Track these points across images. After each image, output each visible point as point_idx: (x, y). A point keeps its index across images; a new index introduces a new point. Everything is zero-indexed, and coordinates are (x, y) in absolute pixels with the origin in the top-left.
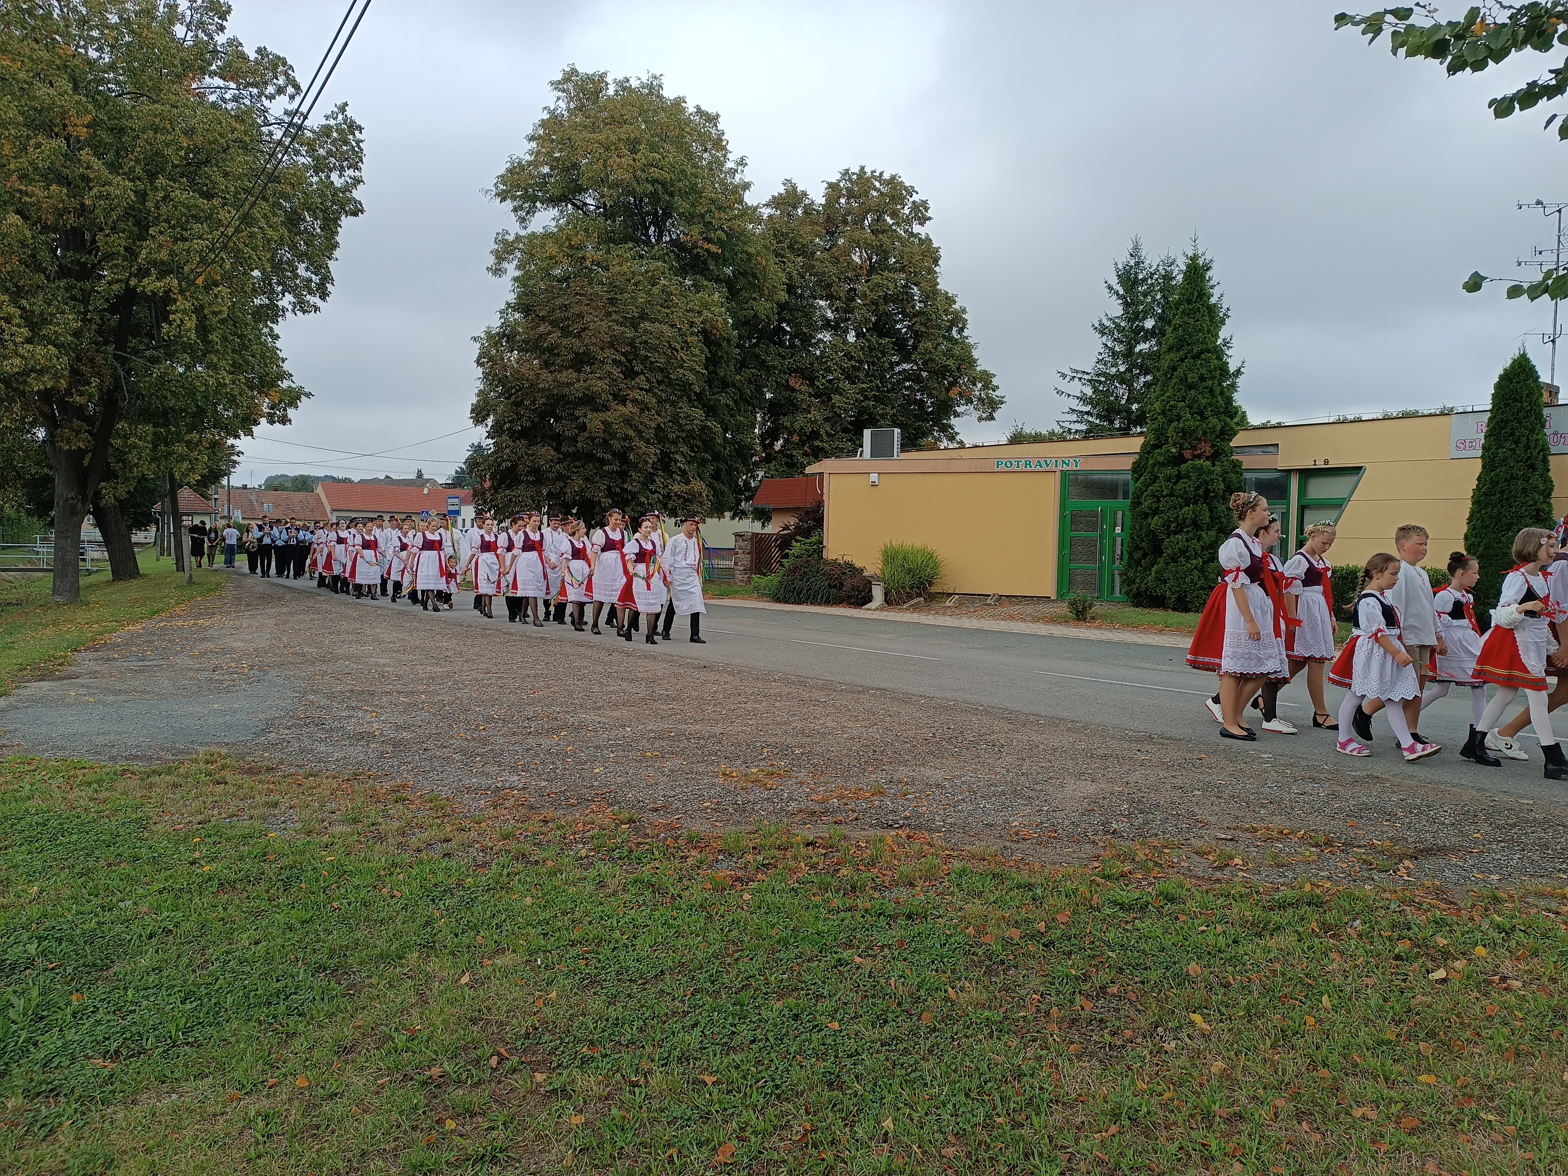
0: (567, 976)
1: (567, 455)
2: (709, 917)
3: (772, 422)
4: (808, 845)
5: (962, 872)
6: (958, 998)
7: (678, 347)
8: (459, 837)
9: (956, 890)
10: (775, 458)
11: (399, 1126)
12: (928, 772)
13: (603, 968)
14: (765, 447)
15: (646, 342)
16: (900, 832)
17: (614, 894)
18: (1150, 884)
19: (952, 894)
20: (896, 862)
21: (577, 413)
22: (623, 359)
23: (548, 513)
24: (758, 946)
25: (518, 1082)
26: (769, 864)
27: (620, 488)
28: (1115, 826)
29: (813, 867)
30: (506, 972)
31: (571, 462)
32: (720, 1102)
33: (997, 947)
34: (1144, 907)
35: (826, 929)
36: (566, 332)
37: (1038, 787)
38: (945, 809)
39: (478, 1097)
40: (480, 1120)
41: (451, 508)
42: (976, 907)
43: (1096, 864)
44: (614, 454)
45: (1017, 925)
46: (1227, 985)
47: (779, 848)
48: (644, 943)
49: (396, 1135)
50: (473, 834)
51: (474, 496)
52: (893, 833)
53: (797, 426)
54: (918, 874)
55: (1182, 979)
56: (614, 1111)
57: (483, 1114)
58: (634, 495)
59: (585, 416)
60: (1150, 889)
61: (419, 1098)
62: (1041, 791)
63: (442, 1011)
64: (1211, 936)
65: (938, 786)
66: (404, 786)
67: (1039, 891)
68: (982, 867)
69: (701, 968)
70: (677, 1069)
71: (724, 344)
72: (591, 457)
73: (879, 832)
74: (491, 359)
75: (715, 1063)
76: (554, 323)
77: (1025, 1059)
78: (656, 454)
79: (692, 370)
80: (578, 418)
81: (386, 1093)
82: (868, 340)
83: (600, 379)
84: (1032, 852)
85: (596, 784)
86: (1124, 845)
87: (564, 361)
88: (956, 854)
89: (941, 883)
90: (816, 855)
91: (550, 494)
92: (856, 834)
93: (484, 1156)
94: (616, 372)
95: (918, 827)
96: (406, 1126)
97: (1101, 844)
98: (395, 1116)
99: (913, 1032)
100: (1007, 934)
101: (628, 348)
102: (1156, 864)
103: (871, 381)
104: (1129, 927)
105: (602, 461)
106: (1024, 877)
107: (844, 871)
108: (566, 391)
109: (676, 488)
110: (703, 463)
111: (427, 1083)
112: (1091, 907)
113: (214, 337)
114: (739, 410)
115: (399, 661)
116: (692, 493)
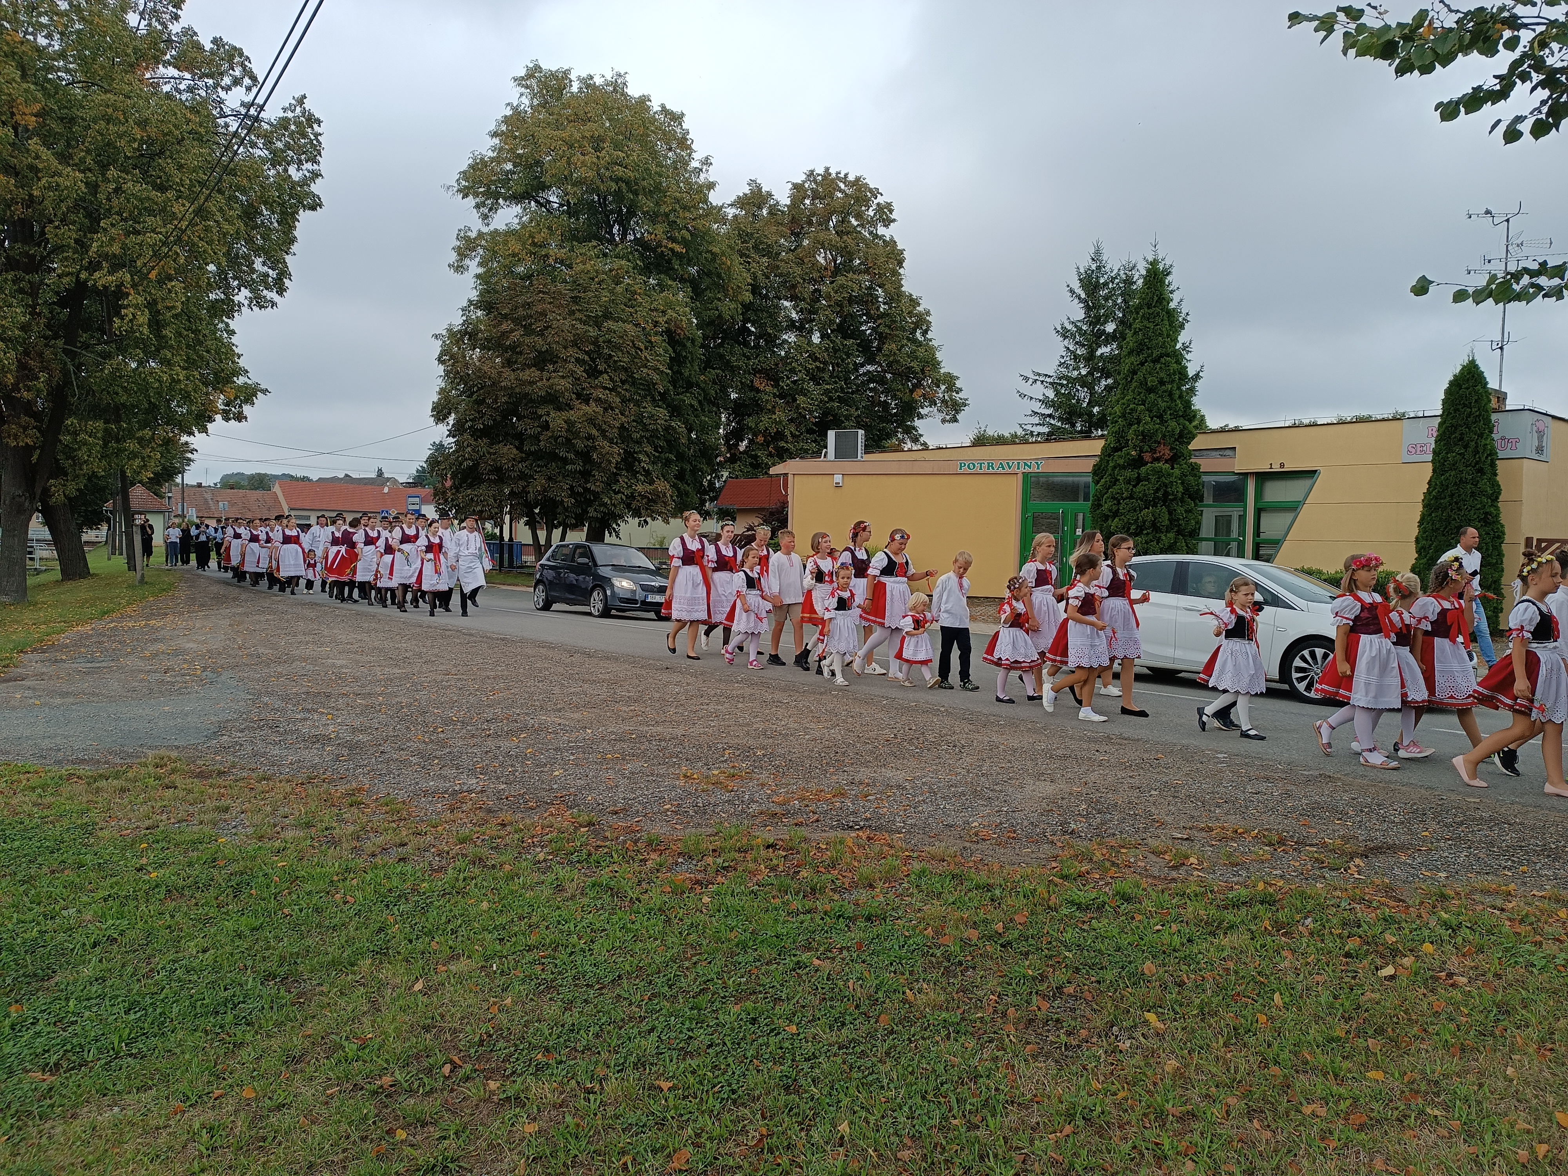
0: (523, 982)
1: (529, 454)
2: (668, 921)
3: (737, 423)
4: (768, 847)
5: (922, 874)
6: (916, 999)
7: (642, 347)
8: (415, 841)
9: (915, 891)
10: (740, 459)
11: (348, 1137)
12: (889, 774)
13: (560, 973)
14: (730, 448)
15: (609, 341)
16: (861, 834)
17: (573, 897)
18: (1107, 884)
19: (911, 895)
20: (856, 864)
21: (540, 412)
22: (586, 358)
23: (510, 513)
24: (717, 950)
25: (472, 1090)
26: (730, 866)
27: (584, 488)
28: (1073, 826)
29: (773, 869)
30: (460, 978)
31: (534, 461)
32: (676, 1108)
33: (955, 948)
34: (1101, 907)
35: (784, 931)
36: (528, 330)
37: (998, 788)
38: (905, 810)
39: (430, 1106)
40: (432, 1129)
41: (411, 507)
42: (934, 908)
43: (1054, 864)
44: (577, 453)
45: (975, 925)
46: (1181, 984)
47: (739, 851)
48: (601, 947)
49: (344, 1146)
50: (429, 838)
51: (435, 495)
52: (853, 834)
53: (762, 427)
54: (877, 875)
55: (1138, 978)
56: (568, 1119)
57: (435, 1124)
58: (597, 495)
59: (548, 415)
60: (1107, 890)
61: (369, 1108)
62: (1001, 791)
63: (394, 1019)
64: (1166, 935)
65: (899, 787)
66: (359, 790)
67: (997, 892)
68: (941, 868)
69: (659, 972)
70: (632, 1075)
71: (689, 344)
72: (553, 457)
73: (839, 834)
74: (452, 357)
75: (672, 1068)
76: (517, 321)
77: (981, 1061)
78: (619, 454)
79: (656, 369)
80: (541, 416)
81: (335, 1103)
82: (832, 342)
83: (563, 377)
84: (991, 853)
85: (555, 786)
86: (1082, 845)
87: (526, 359)
88: (915, 855)
89: (900, 884)
90: (777, 857)
91: (512, 493)
92: (815, 836)
93: (434, 1166)
94: (579, 371)
95: (878, 828)
96: (355, 1137)
97: (1059, 844)
98: (344, 1126)
99: (871, 1035)
100: (966, 935)
101: (591, 347)
102: (1113, 864)
103: (836, 383)
104: (1085, 927)
105: (565, 461)
106: (983, 878)
107: (804, 873)
108: (528, 389)
109: (640, 488)
110: (667, 463)
111: (377, 1093)
112: (1049, 907)
113: (167, 332)
114: (703, 410)
115: (357, 662)
116: (655, 493)
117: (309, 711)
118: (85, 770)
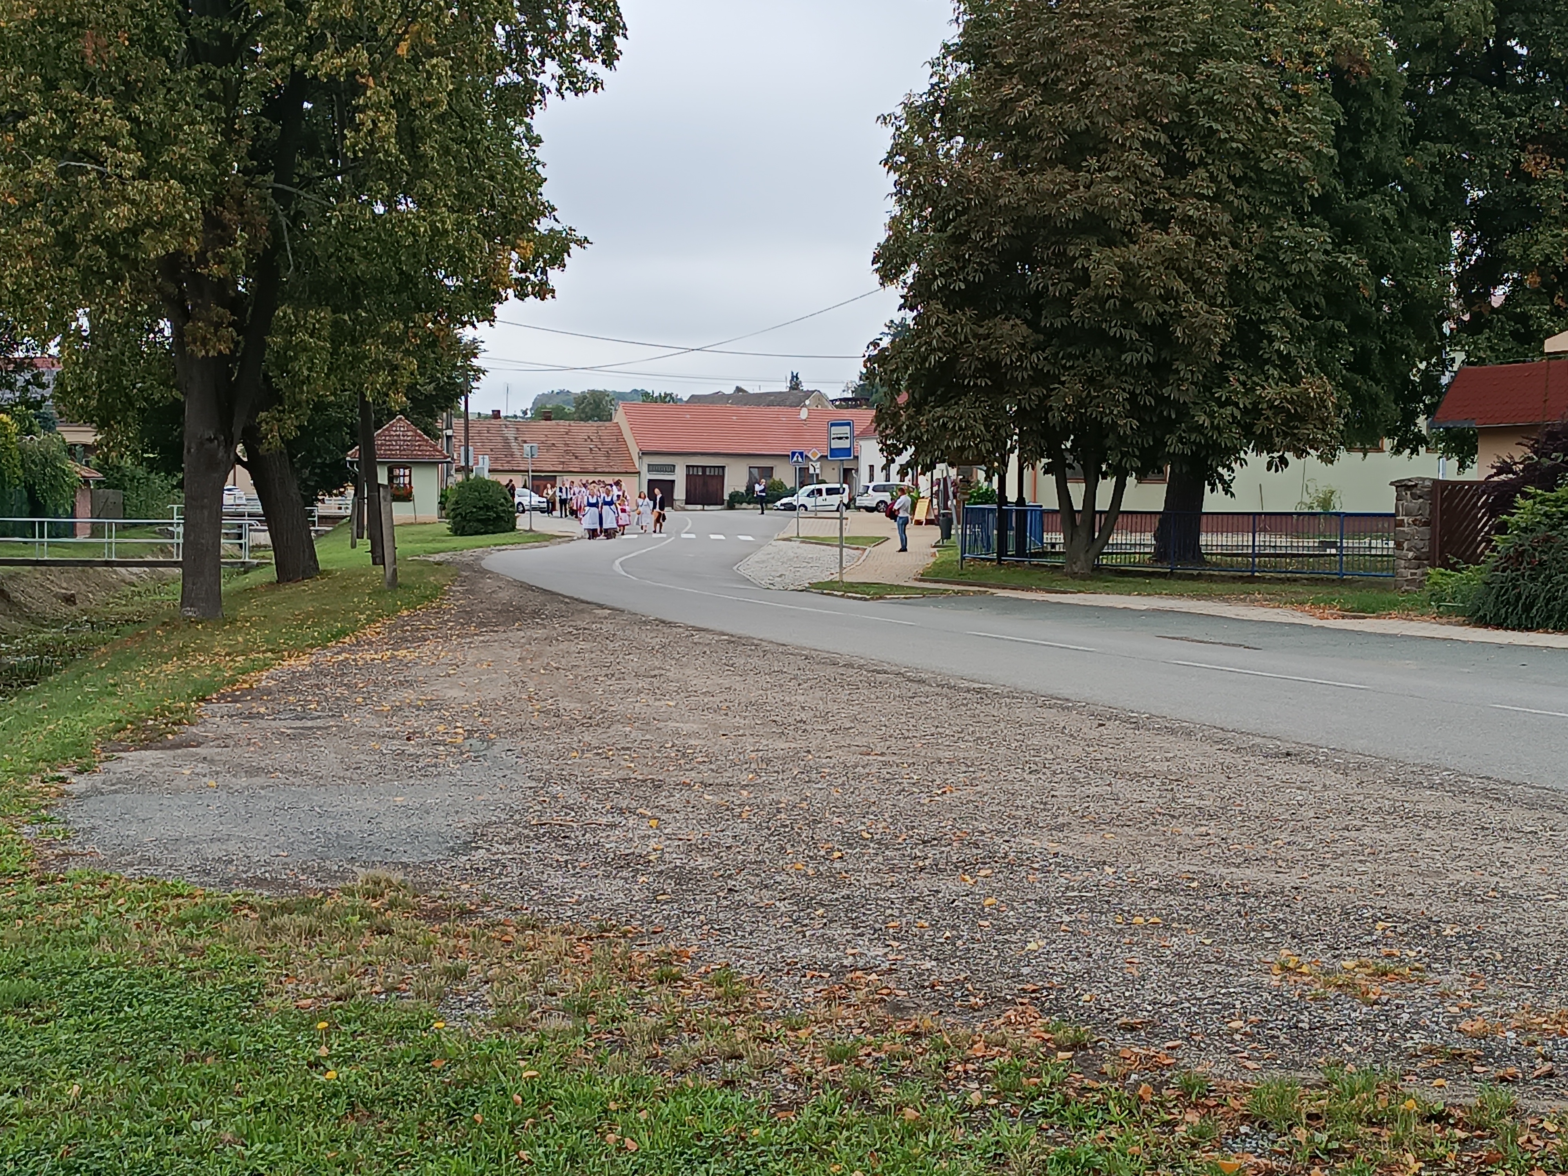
1: (1052, 333)
7: (1279, 107)
10: (1489, 324)
14: (1469, 301)
21: (1072, 251)
22: (1164, 137)
31: (1061, 347)
41: (836, 444)
44: (1144, 329)
51: (881, 421)
53: (1537, 256)
58: (1182, 410)
59: (1088, 256)
71: (1378, 95)
72: (1098, 337)
78: (1228, 327)
79: (1305, 149)
80: (1074, 259)
83: (1117, 180)
87: (1047, 149)
101: (1173, 116)
108: (1049, 208)
109: (1270, 392)
113: (428, 148)
114: (1406, 227)
115: (716, 727)
116: (1303, 400)
117: (622, 812)
118: (262, 896)
